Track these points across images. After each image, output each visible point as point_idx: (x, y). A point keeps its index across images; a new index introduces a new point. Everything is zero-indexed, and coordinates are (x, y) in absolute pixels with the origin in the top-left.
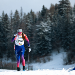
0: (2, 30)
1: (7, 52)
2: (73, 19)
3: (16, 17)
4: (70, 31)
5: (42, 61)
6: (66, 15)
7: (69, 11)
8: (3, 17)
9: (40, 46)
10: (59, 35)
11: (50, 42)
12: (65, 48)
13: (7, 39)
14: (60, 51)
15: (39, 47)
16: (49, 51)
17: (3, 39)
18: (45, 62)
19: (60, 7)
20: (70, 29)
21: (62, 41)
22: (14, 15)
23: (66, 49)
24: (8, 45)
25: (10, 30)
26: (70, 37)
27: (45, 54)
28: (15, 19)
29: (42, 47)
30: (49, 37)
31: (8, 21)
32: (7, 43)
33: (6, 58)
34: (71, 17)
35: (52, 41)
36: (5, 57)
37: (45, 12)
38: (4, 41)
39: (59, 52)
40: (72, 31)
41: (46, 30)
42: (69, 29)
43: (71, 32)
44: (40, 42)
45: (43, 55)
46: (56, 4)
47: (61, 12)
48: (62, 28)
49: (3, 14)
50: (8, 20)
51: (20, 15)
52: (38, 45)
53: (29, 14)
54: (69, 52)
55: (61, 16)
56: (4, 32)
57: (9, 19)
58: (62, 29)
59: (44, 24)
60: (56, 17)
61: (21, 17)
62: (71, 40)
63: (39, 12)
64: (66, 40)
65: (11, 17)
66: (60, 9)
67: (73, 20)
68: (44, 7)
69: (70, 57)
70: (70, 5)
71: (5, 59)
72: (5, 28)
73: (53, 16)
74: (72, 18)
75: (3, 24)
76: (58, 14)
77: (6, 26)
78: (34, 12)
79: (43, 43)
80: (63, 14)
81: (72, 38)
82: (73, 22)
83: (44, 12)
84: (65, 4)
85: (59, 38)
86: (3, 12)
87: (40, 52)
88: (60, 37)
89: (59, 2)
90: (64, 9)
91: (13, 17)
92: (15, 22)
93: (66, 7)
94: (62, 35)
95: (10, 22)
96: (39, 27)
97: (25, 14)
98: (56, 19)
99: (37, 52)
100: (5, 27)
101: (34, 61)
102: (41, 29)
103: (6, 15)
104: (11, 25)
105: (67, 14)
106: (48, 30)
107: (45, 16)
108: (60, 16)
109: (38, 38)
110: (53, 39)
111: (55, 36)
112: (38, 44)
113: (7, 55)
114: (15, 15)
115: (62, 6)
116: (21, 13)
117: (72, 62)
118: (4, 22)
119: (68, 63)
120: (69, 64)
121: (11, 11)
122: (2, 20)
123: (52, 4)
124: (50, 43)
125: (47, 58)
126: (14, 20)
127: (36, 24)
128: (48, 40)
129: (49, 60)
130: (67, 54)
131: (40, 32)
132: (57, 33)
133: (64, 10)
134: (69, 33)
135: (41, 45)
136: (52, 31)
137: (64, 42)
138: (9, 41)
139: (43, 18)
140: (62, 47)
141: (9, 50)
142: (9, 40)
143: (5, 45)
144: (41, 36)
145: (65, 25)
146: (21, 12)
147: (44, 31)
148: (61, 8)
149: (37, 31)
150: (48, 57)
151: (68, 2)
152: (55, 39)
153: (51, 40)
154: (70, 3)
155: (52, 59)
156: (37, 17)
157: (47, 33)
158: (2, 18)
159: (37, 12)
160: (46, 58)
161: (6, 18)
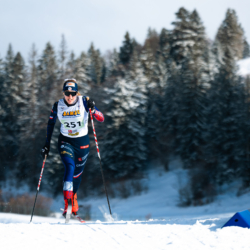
0: (6, 99)
1: (17, 164)
2: (211, 74)
3: (46, 63)
4: (202, 108)
5: (117, 192)
6: (192, 62)
7: (199, 52)
8: (8, 62)
9: (112, 149)
10: (168, 118)
11: (143, 137)
12: (184, 156)
13: (19, 127)
14: (170, 166)
15: (111, 154)
16: (139, 166)
17: (6, 124)
18: (125, 195)
19: (175, 38)
20: (202, 102)
21: (178, 136)
22: (40, 58)
23: (187, 160)
24: (20, 142)
25: (28, 99)
26: (199, 127)
27: (125, 173)
28: (44, 68)
29: (118, 154)
30: (140, 123)
31: (23, 74)
32: (17, 136)
33: (15, 181)
34: (206, 69)
35: (146, 137)
36: (11, 177)
37: (131, 53)
38: (10, 132)
39: (167, 169)
40: (206, 110)
41: (133, 104)
42: (198, 102)
43: (204, 112)
44: (115, 138)
45: (121, 175)
46: (164, 31)
47: (177, 51)
48: (180, 99)
49: (10, 52)
50: (23, 71)
51: (58, 58)
52: (109, 145)
53: (83, 55)
54: (197, 170)
55: (178, 64)
56: (9, 106)
57: (25, 69)
58: (178, 102)
59: (128, 86)
60: (161, 67)
61: (62, 65)
62: (205, 135)
63: (115, 50)
64: (189, 135)
65: (32, 63)
66: (174, 45)
67: (210, 76)
68: (127, 36)
69: (199, 185)
70: (203, 33)
71: (12, 184)
72: (14, 95)
73: (153, 63)
74: (208, 72)
75: (9, 81)
76: (168, 58)
77: (16, 89)
78: (98, 51)
79: (122, 140)
80: (184, 60)
81: (206, 130)
82: (210, 82)
83: (128, 51)
84: (189, 31)
85: (168, 127)
86: (10, 47)
87: (112, 167)
88: (171, 126)
89: (173, 23)
90: (185, 43)
91: (37, 64)
92: (43, 76)
93: (193, 38)
94: (179, 121)
95: (29, 77)
96: (113, 95)
97: (73, 55)
98: (160, 74)
99: (105, 166)
100: (13, 91)
101: (96, 193)
102: (117, 99)
103: (19, 57)
104: (32, 86)
105: (194, 59)
106: (137, 105)
107: (131, 63)
108: (174, 63)
109: (109, 127)
110: (150, 129)
111: (157, 121)
112: (107, 142)
113: (16, 171)
114: (45, 56)
115: (180, 37)
116: (63, 53)
117: (204, 200)
118: (11, 76)
119: (193, 202)
120: (196, 205)
121: (34, 45)
122: (6, 69)
123: (152, 29)
124: (141, 141)
125: (133, 184)
126: (40, 72)
127: (105, 86)
128: (137, 133)
129: (139, 189)
130: (189, 174)
131: (115, 108)
132: (164, 115)
133: (187, 49)
134: (197, 115)
135: (116, 147)
136: (149, 106)
137: (183, 141)
138: (24, 131)
139: (123, 70)
140: (177, 154)
141: (23, 158)
142: (23, 129)
143: (12, 142)
144: (117, 120)
145: (186, 91)
146: (61, 49)
147: (127, 108)
148: (179, 43)
149: (106, 105)
150: (135, 182)
151: (198, 23)
152: (158, 130)
153: (146, 133)
154: (203, 28)
155: (146, 189)
156: (108, 66)
157: (134, 113)
158: (5, 64)
159: (109, 51)
160: (128, 183)
161: (16, 65)
